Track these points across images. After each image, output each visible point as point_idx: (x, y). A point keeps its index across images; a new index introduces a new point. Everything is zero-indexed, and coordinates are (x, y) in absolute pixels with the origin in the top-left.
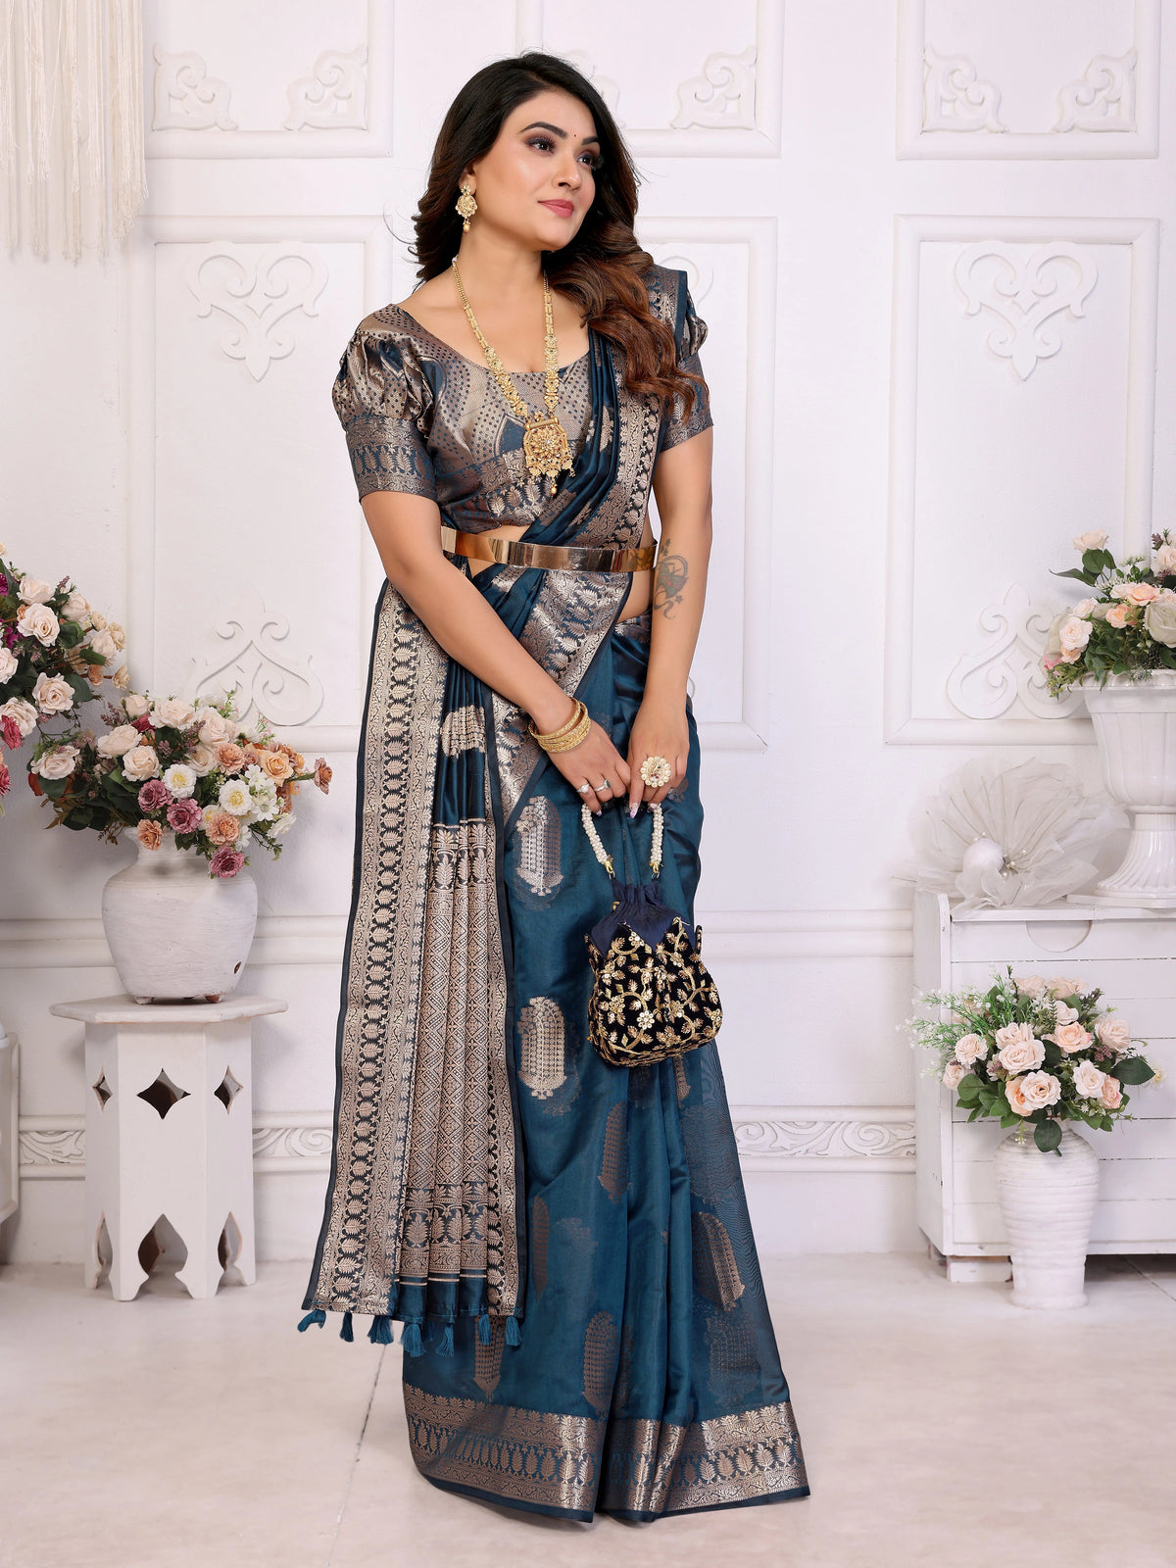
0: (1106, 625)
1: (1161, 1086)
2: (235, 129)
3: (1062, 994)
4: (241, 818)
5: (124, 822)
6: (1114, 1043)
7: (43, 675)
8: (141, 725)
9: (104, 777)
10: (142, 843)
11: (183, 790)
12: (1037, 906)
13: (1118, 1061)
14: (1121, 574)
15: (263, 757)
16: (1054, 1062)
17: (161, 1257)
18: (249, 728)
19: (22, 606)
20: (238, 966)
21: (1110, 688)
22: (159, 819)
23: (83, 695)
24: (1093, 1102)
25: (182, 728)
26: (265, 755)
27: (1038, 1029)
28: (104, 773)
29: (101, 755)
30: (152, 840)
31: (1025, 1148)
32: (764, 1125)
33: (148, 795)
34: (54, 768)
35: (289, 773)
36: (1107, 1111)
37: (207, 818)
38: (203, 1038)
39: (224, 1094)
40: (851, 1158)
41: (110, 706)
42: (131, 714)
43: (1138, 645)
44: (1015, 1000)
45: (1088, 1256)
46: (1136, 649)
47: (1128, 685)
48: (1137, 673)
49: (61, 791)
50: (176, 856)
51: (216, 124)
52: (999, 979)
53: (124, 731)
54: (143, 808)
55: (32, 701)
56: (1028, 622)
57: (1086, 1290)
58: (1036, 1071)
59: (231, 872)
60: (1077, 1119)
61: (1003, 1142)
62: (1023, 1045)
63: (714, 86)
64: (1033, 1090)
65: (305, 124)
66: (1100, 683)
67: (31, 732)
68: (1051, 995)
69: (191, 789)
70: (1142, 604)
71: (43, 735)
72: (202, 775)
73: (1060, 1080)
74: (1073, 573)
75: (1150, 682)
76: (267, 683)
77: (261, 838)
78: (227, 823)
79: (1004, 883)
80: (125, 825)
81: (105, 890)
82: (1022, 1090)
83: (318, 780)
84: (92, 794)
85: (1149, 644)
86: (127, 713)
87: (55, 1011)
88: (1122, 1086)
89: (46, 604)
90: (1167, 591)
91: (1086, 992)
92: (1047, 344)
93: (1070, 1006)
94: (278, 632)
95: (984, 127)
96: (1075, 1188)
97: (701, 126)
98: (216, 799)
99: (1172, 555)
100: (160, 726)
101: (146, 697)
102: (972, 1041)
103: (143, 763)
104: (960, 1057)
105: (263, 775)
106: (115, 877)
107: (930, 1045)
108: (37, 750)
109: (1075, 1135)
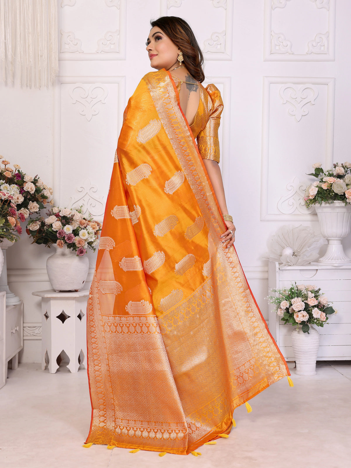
0: (322, 188)
1: (337, 314)
2: (83, 52)
3: (310, 289)
4: (85, 240)
6: (324, 303)
7: (31, 201)
8: (57, 215)
9: (47, 230)
10: (58, 247)
11: (69, 232)
12: (303, 265)
13: (325, 308)
14: (325, 175)
15: (90, 224)
16: (307, 309)
17: (62, 361)
18: (86, 216)
20: (84, 282)
21: (322, 206)
22: (63, 240)
23: (42, 207)
24: (318, 319)
25: (68, 216)
27: (303, 299)
28: (47, 229)
29: (46, 224)
30: (60, 245)
31: (299, 331)
33: (60, 233)
34: (33, 228)
35: (98, 229)
36: (322, 322)
38: (74, 301)
39: (80, 317)
41: (48, 210)
42: (54, 213)
43: (331, 194)
44: (297, 291)
45: (317, 361)
46: (330, 195)
47: (327, 205)
48: (330, 202)
49: (35, 234)
50: (67, 250)
51: (78, 51)
52: (293, 285)
53: (52, 217)
54: (58, 237)
55: (28, 209)
56: (299, 188)
57: (316, 370)
58: (302, 311)
59: (82, 255)
60: (313, 324)
61: (294, 330)
62: (299, 304)
63: (214, 41)
64: (302, 316)
65: (102, 51)
66: (320, 204)
67: (27, 217)
68: (307, 290)
69: (71, 232)
70: (332, 183)
71: (31, 218)
72: (74, 228)
73: (309, 313)
74: (312, 174)
75: (334, 204)
76: (91, 204)
77: (90, 246)
78: (81, 241)
79: (293, 259)
80: (53, 243)
81: (47, 261)
82: (298, 316)
84: (44, 235)
85: (333, 194)
86: (53, 212)
87: (33, 294)
88: (326, 315)
89: (32, 182)
90: (338, 179)
91: (316, 289)
92: (305, 112)
93: (312, 293)
94: (94, 190)
95: (288, 52)
96: (313, 343)
97: (210, 52)
98: (79, 235)
99: (339, 169)
100: (62, 216)
101: (58, 208)
102: (285, 303)
103: (58, 226)
104: (282, 307)
105: (91, 229)
106: (50, 257)
107: (274, 303)
108: (29, 222)
109: (313, 328)
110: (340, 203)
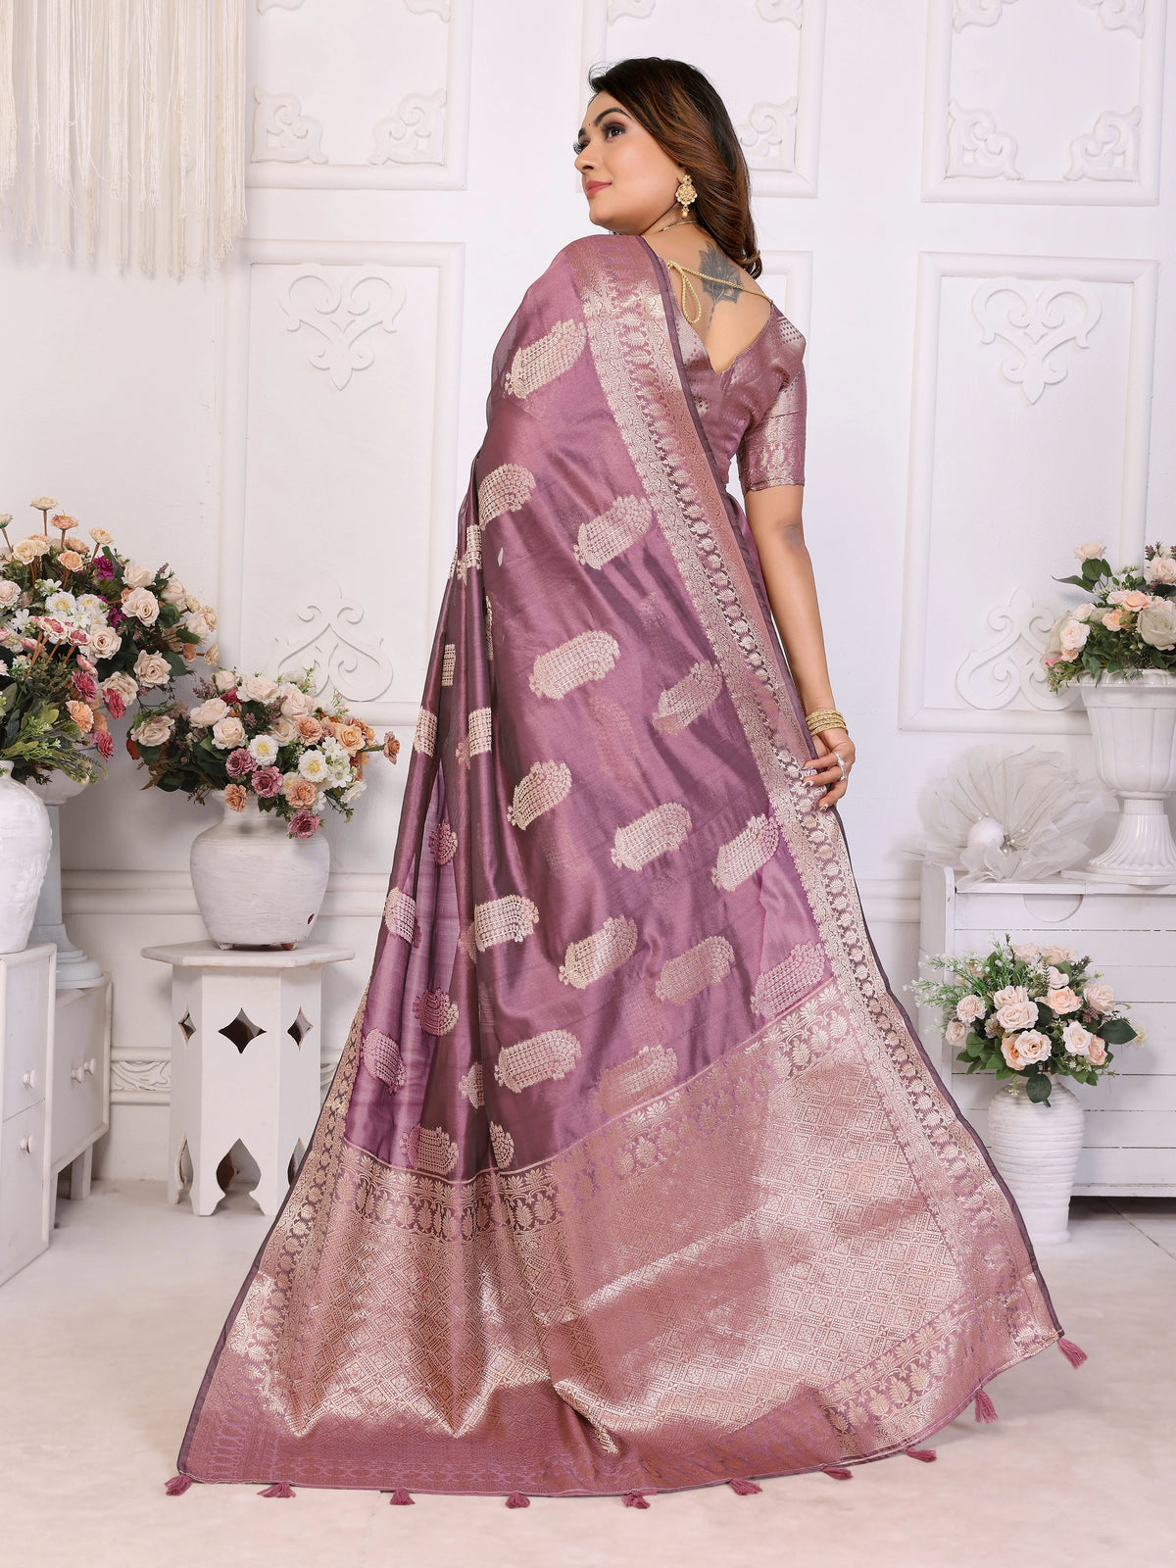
0: (1102, 628)
1: (1143, 1046)
2: (326, 162)
3: (1055, 960)
4: (317, 784)
5: (211, 785)
6: (1101, 1006)
7: (143, 651)
8: (230, 698)
9: (194, 744)
10: (229, 805)
11: (266, 758)
12: (1034, 880)
13: (1103, 1022)
14: (1116, 582)
15: (338, 729)
16: (1046, 1022)
17: (236, 1177)
18: (325, 703)
19: (126, 590)
20: (311, 917)
21: (1104, 685)
22: (244, 784)
23: (179, 670)
24: (1080, 1059)
25: (266, 702)
26: (340, 728)
27: (1032, 992)
28: (196, 740)
29: (193, 725)
30: (237, 802)
31: (1017, 1099)
33: (235, 762)
34: (151, 736)
35: (362, 744)
36: (1092, 1067)
37: (287, 783)
38: (278, 981)
39: (296, 1032)
41: (202, 681)
42: (221, 689)
43: (1131, 647)
44: (1012, 965)
45: (1072, 1197)
46: (1129, 650)
47: (1120, 683)
48: (1129, 672)
49: (156, 756)
50: (258, 817)
51: (308, 158)
52: (998, 946)
53: (214, 704)
54: (231, 774)
55: (134, 675)
56: (1031, 622)
57: (1070, 1228)
58: (1029, 1030)
59: (308, 833)
60: (1065, 1074)
61: (997, 1092)
62: (1018, 1006)
63: (758, 132)
64: (1027, 1047)
65: (389, 159)
66: (1095, 681)
67: (131, 703)
68: (1045, 961)
69: (274, 758)
70: (1136, 610)
71: (142, 706)
72: (282, 745)
73: (1051, 1038)
74: (1073, 580)
75: (1141, 680)
76: (343, 662)
77: (334, 802)
78: (305, 789)
79: (1005, 858)
80: (212, 788)
81: (193, 846)
82: (1016, 1047)
83: (387, 751)
84: (184, 760)
85: (1140, 646)
86: (216, 687)
87: (146, 954)
88: (1107, 1045)
89: (148, 588)
90: (1158, 598)
91: (1076, 960)
92: (1054, 372)
93: (1062, 972)
94: (353, 616)
95: (1002, 174)
96: (1063, 1136)
98: (296, 767)
99: (1163, 566)
100: (246, 700)
101: (233, 674)
102: (972, 1001)
103: (231, 733)
104: (961, 1016)
105: (338, 746)
106: (203, 835)
107: (934, 1004)
108: (137, 719)
109: (1063, 1088)
110: (1164, 678)
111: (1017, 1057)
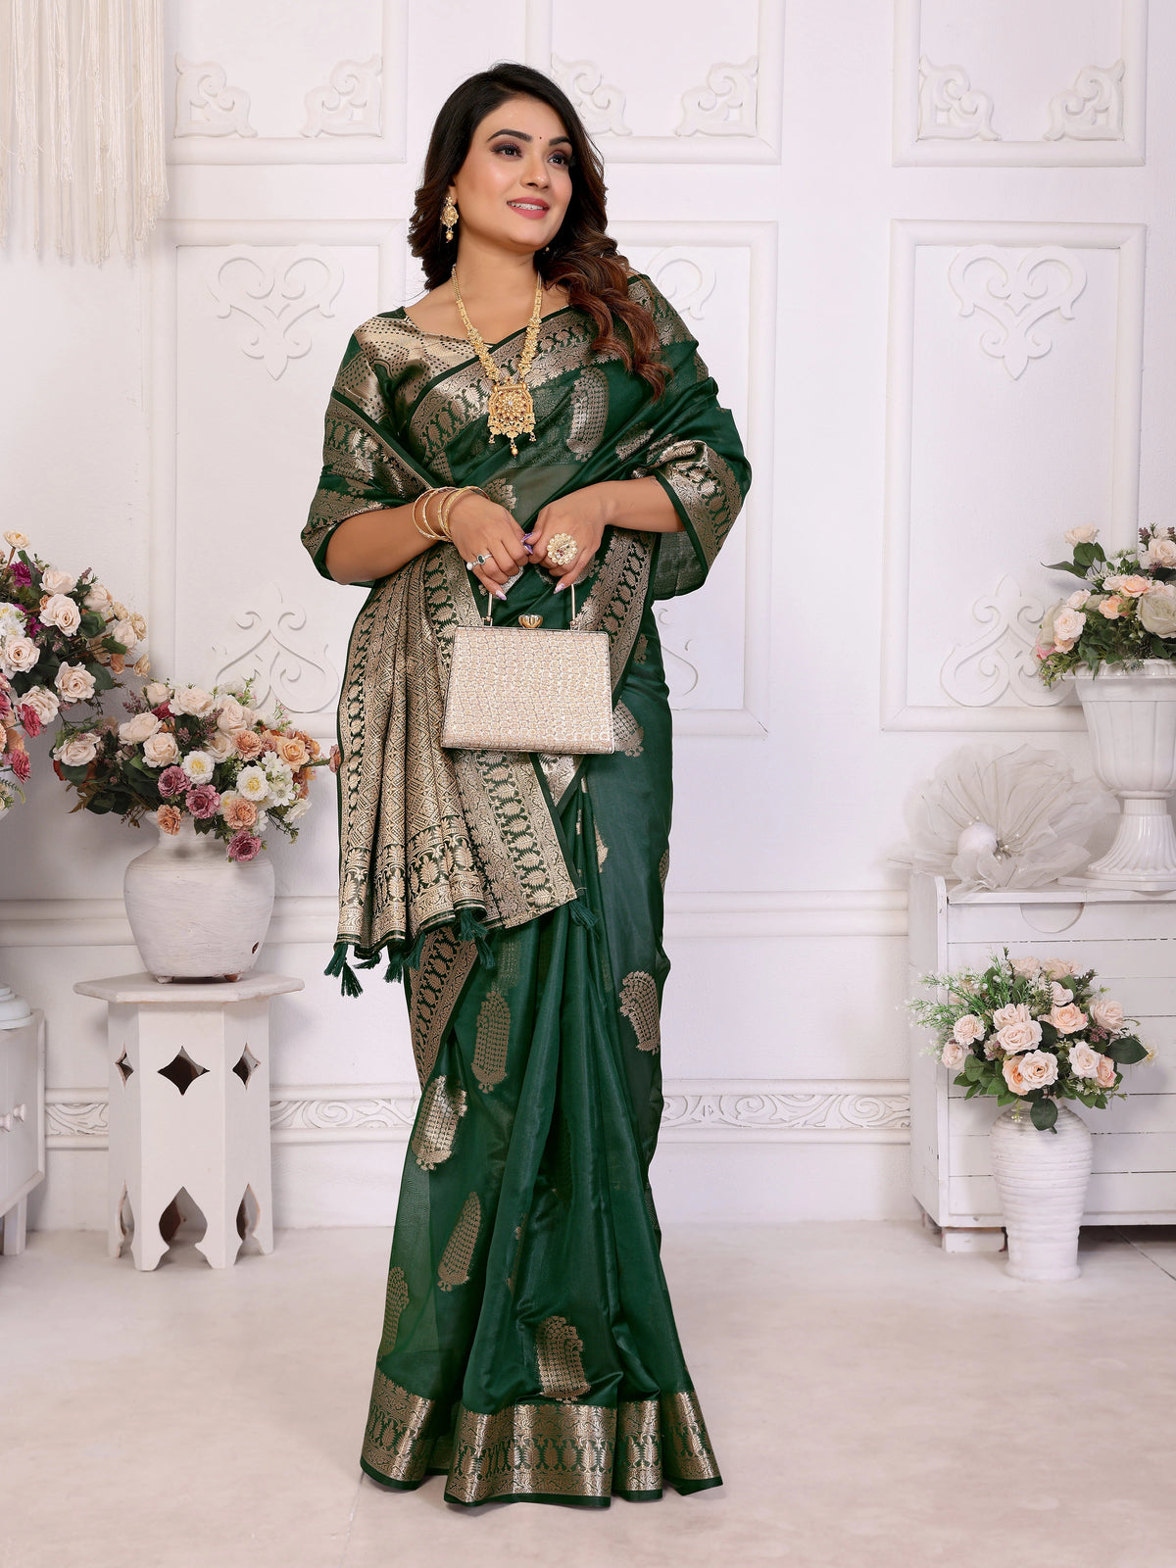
0: (1099, 616)
1: (1154, 1064)
2: (255, 136)
3: (1057, 975)
4: (258, 803)
5: (145, 807)
6: (1109, 1023)
7: (65, 664)
8: (161, 712)
9: (125, 764)
10: (162, 827)
11: (201, 776)
12: (1031, 888)
13: (1112, 1040)
14: (1111, 567)
15: (279, 743)
16: (1051, 1041)
18: (266, 715)
19: (45, 596)
20: (256, 946)
21: (1103, 678)
22: (178, 804)
23: (105, 683)
24: (1088, 1082)
25: (201, 716)
26: (282, 742)
27: (1035, 1010)
28: (125, 759)
29: (123, 742)
30: (172, 825)
31: (1021, 1125)
32: (764, 1098)
33: (168, 781)
34: (75, 755)
35: (306, 759)
36: (1101, 1089)
37: (225, 803)
38: (221, 1017)
39: (242, 1070)
40: (848, 1129)
41: (132, 694)
42: (153, 702)
43: (1131, 636)
44: (1012, 981)
45: (1081, 1228)
46: (1128, 639)
47: (1119, 674)
48: (1129, 663)
49: (83, 777)
50: (196, 840)
51: (236, 132)
52: (995, 960)
53: (144, 719)
54: (164, 794)
55: (54, 689)
56: (1019, 614)
57: (1080, 1261)
58: (1033, 1051)
59: (249, 856)
60: (1072, 1098)
61: (999, 1118)
62: (1020, 1026)
63: (717, 95)
64: (1031, 1070)
65: (323, 131)
66: (1092, 673)
67: (52, 719)
68: (1047, 976)
69: (209, 775)
70: (1135, 595)
71: (65, 723)
72: (220, 761)
73: (1057, 1059)
74: (1064, 566)
75: (1142, 670)
76: (285, 671)
77: (278, 822)
78: (245, 808)
79: (997, 864)
80: (147, 810)
81: (127, 872)
82: (1020, 1070)
84: (114, 780)
85: (1141, 634)
86: (148, 700)
87: (78, 989)
88: (1115, 1065)
89: (68, 595)
90: (1159, 583)
91: (1080, 973)
92: (1038, 345)
93: (1065, 987)
94: (295, 622)
95: (977, 135)
96: (1070, 1164)
97: (705, 134)
98: (234, 785)
99: (1162, 549)
100: (179, 713)
101: (167, 685)
102: (970, 1022)
103: (162, 750)
104: (958, 1037)
105: (280, 761)
106: (137, 860)
107: (928, 1025)
108: (59, 736)
109: (1070, 1111)
110: (1166, 669)
111: (1021, 1080)
